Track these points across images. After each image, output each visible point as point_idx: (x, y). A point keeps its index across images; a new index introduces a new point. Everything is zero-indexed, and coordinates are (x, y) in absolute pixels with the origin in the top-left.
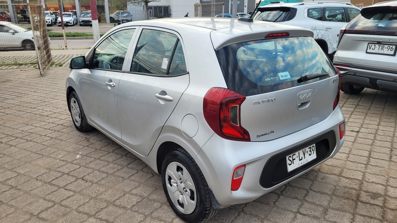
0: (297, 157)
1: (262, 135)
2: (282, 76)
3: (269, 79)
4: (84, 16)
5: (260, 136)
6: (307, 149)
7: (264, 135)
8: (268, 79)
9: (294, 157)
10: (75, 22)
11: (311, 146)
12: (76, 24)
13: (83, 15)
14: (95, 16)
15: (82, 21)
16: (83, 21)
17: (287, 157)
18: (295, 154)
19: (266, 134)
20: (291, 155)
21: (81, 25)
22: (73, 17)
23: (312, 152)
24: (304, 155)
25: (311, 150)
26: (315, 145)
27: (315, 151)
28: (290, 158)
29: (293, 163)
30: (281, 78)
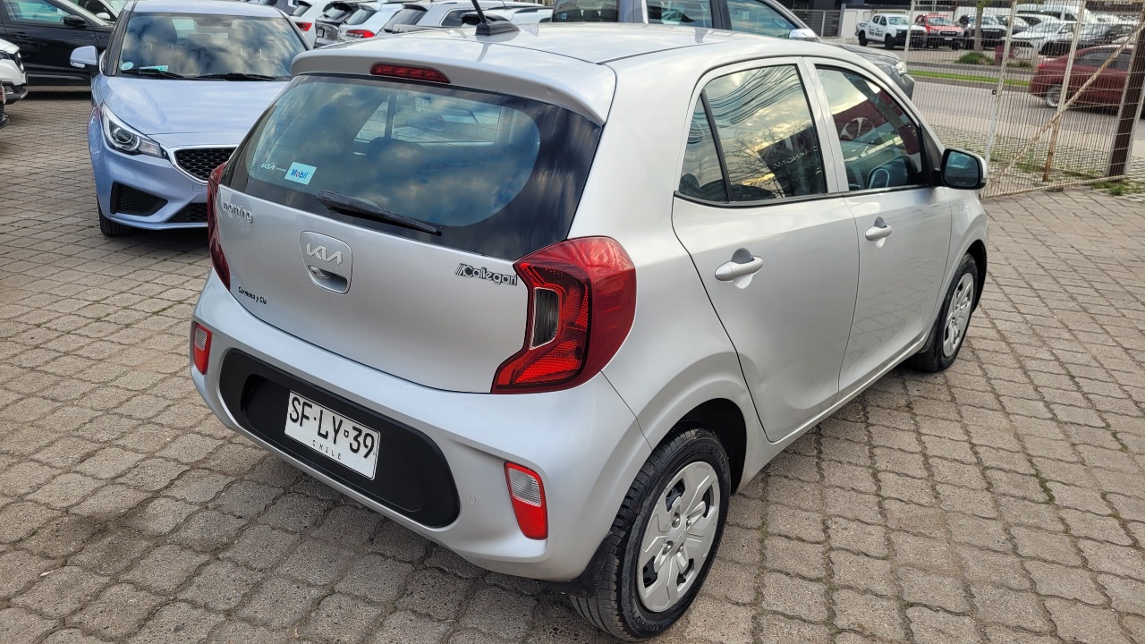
0: (315, 419)
1: (249, 295)
6: (348, 424)
11: (365, 430)
17: (292, 396)
18: (311, 406)
19: (252, 296)
20: (302, 400)
23: (363, 450)
24: (336, 432)
25: (361, 439)
26: (376, 435)
27: (372, 453)
28: (296, 403)
29: (301, 425)
30: (289, 177)
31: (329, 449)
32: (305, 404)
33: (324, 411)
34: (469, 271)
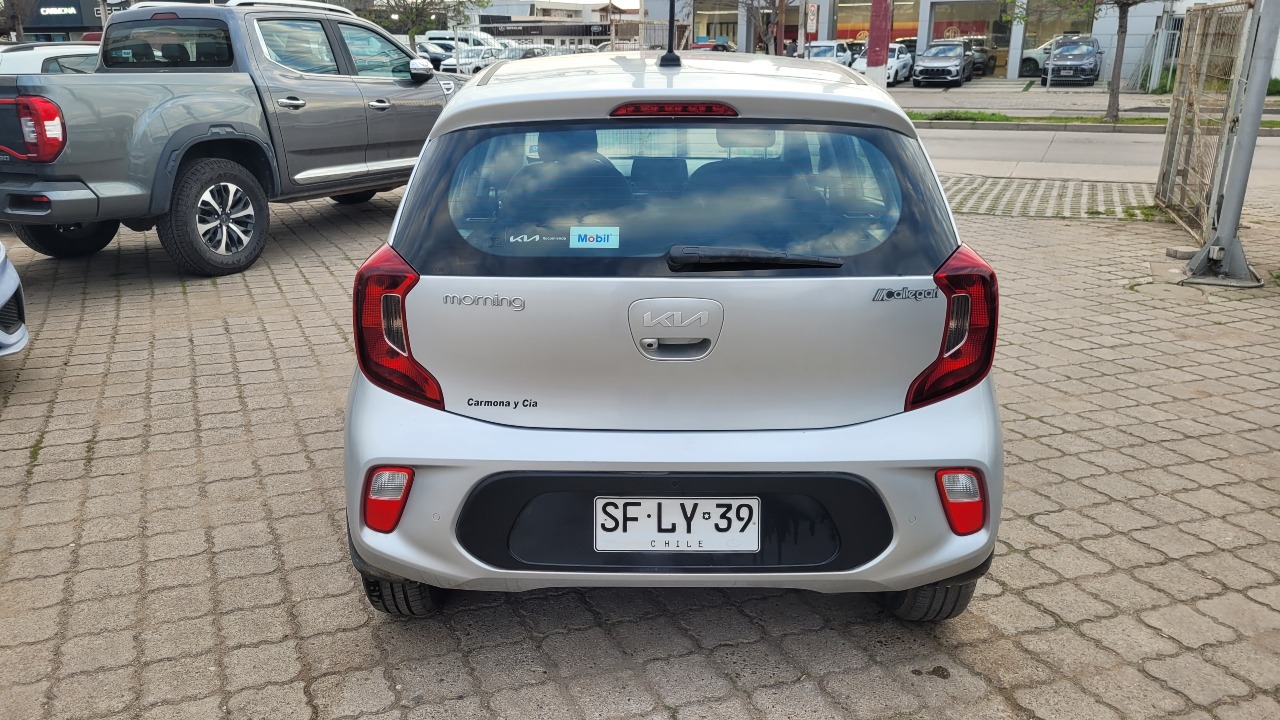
0: (649, 516)
1: (488, 403)
2: (582, 238)
3: (526, 237)
4: (936, 56)
5: (478, 403)
6: (708, 505)
7: (495, 404)
8: (519, 239)
9: (632, 512)
10: (904, 73)
11: (735, 503)
12: (907, 79)
13: (934, 50)
14: (878, 55)
15: (921, 72)
16: (926, 72)
17: (600, 503)
18: (639, 504)
19: (502, 403)
20: (620, 502)
21: (917, 84)
22: (898, 58)
23: (737, 525)
24: (689, 520)
25: (732, 514)
26: (755, 503)
27: (751, 524)
28: (610, 509)
29: (625, 530)
30: (574, 243)
31: (681, 542)
32: (626, 505)
33: (664, 502)
34: (890, 294)
